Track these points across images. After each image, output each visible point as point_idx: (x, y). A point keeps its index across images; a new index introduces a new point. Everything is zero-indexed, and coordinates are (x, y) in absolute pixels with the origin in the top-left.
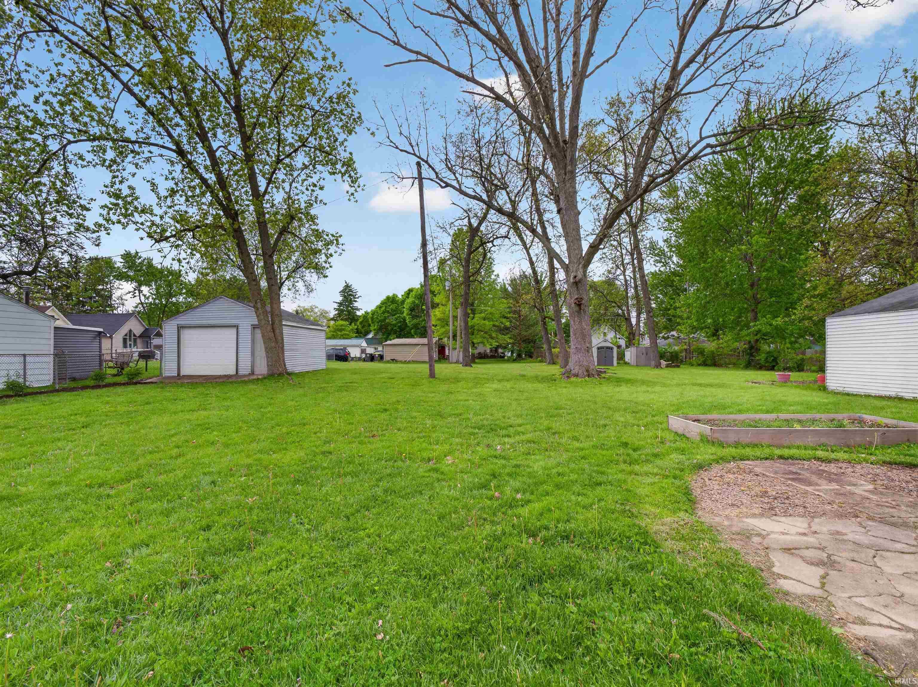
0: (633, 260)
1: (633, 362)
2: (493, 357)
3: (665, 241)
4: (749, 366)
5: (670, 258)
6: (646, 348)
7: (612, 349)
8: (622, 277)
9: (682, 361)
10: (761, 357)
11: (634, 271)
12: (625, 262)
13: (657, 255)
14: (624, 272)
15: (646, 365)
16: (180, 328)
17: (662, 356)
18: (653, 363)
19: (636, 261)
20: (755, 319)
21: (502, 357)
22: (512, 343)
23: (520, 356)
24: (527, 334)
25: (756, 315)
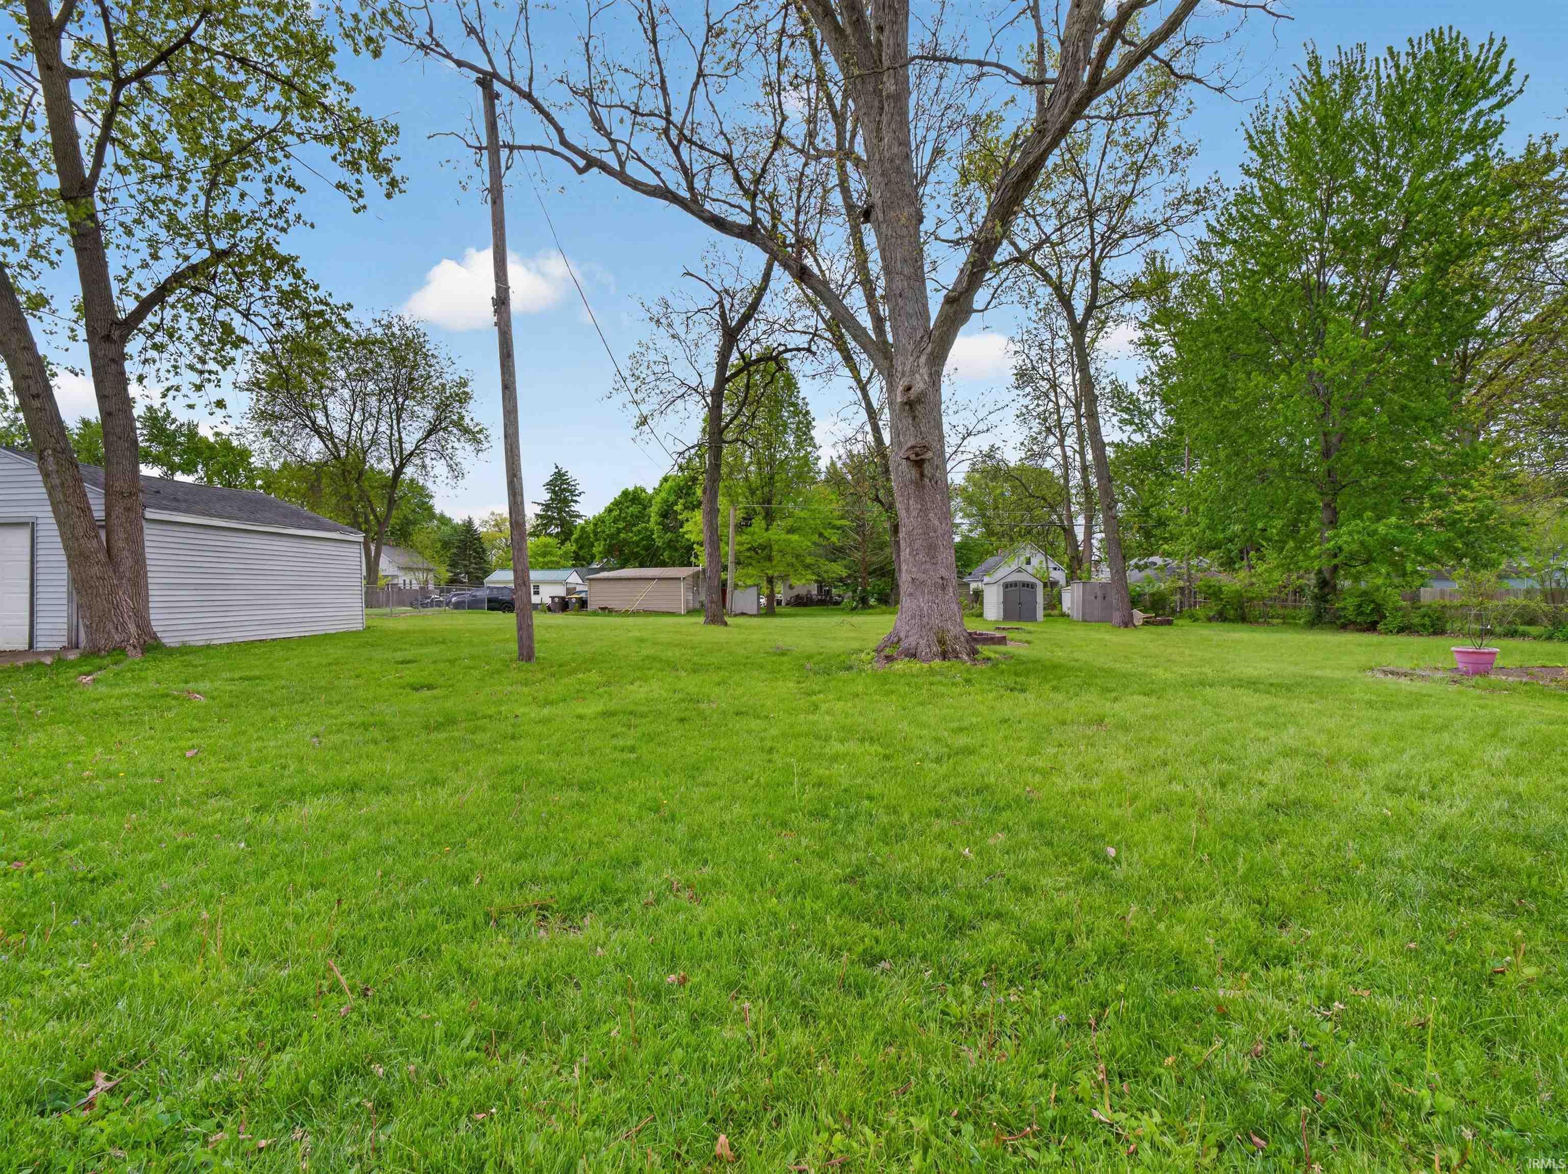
0: (1079, 416)
1: (1076, 615)
2: (821, 603)
3: (1142, 382)
5: (1150, 415)
6: (1103, 586)
7: (1032, 586)
8: (1057, 451)
9: (1173, 612)
10: (1348, 604)
11: (1081, 439)
12: (1064, 421)
13: (1126, 410)
14: (1061, 443)
15: (1104, 619)
17: (1135, 601)
18: (1117, 616)
19: (1084, 421)
20: (1333, 523)
21: (837, 603)
22: (849, 576)
23: (864, 601)
24: (876, 559)
25: (1335, 513)
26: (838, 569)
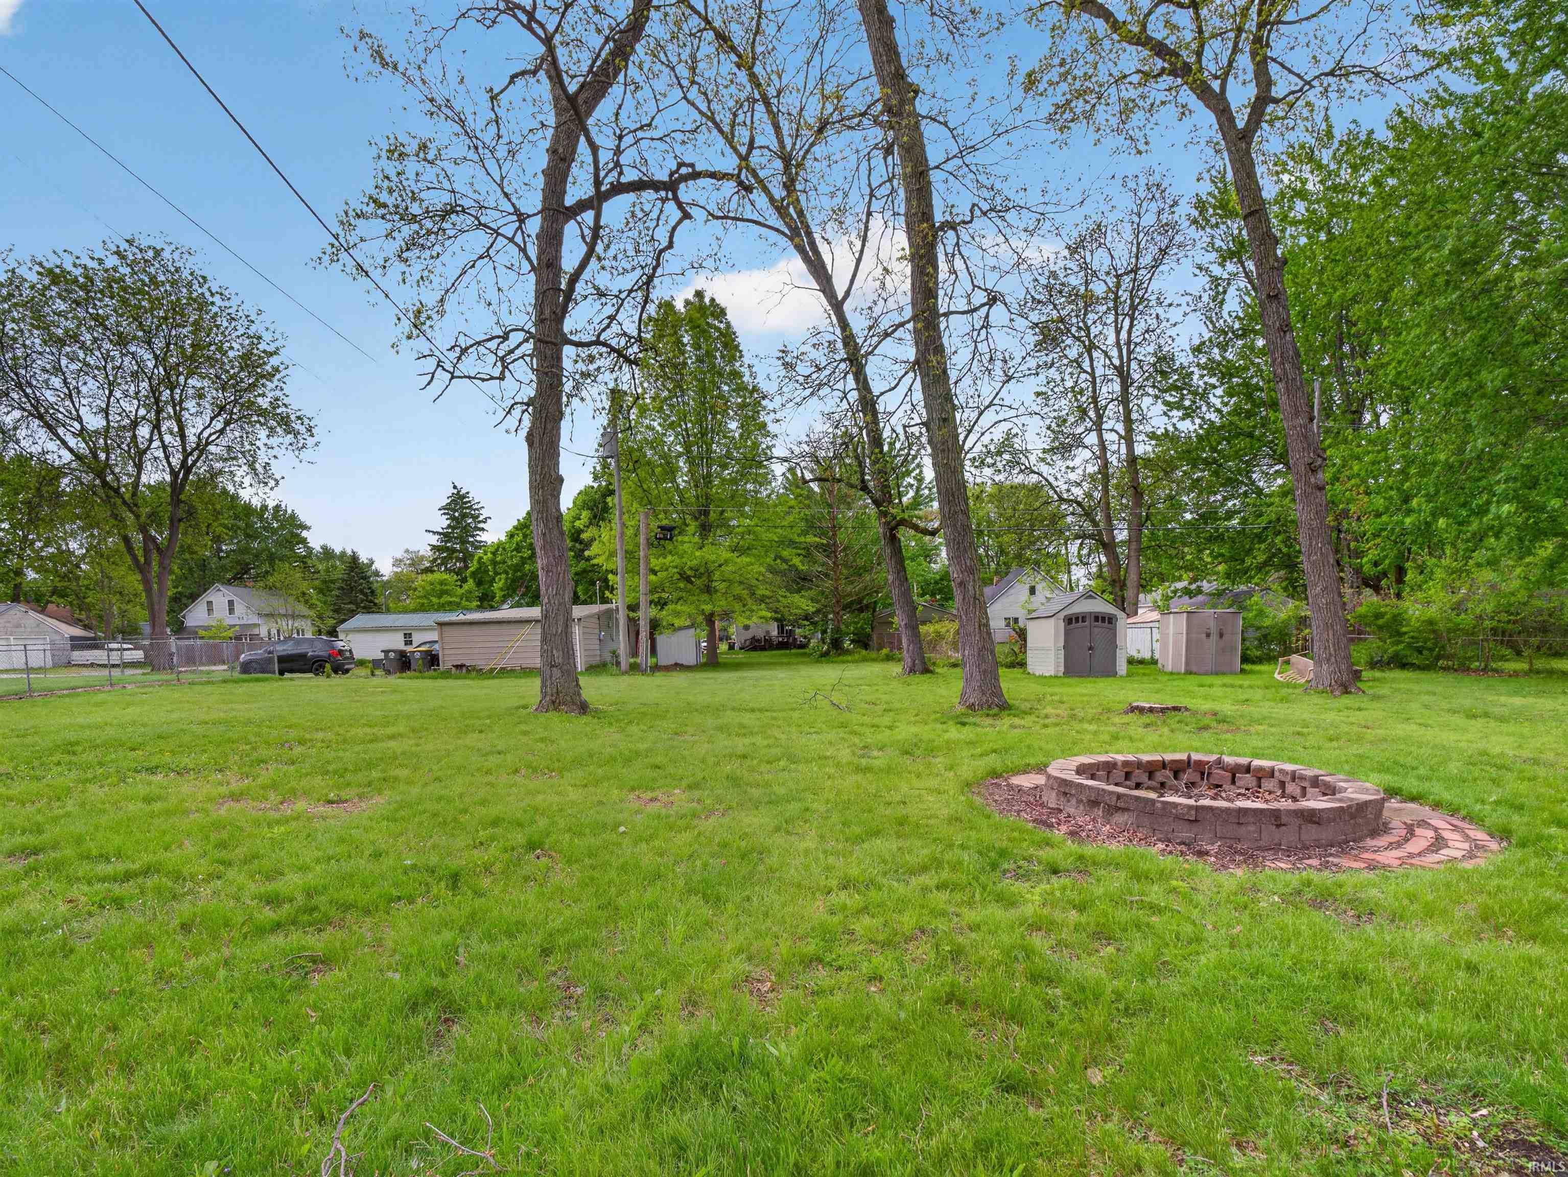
7: (1110, 620)
14: (1098, 425)
21: (803, 646)
22: (818, 611)
23: (836, 644)
24: (851, 589)
26: (803, 603)
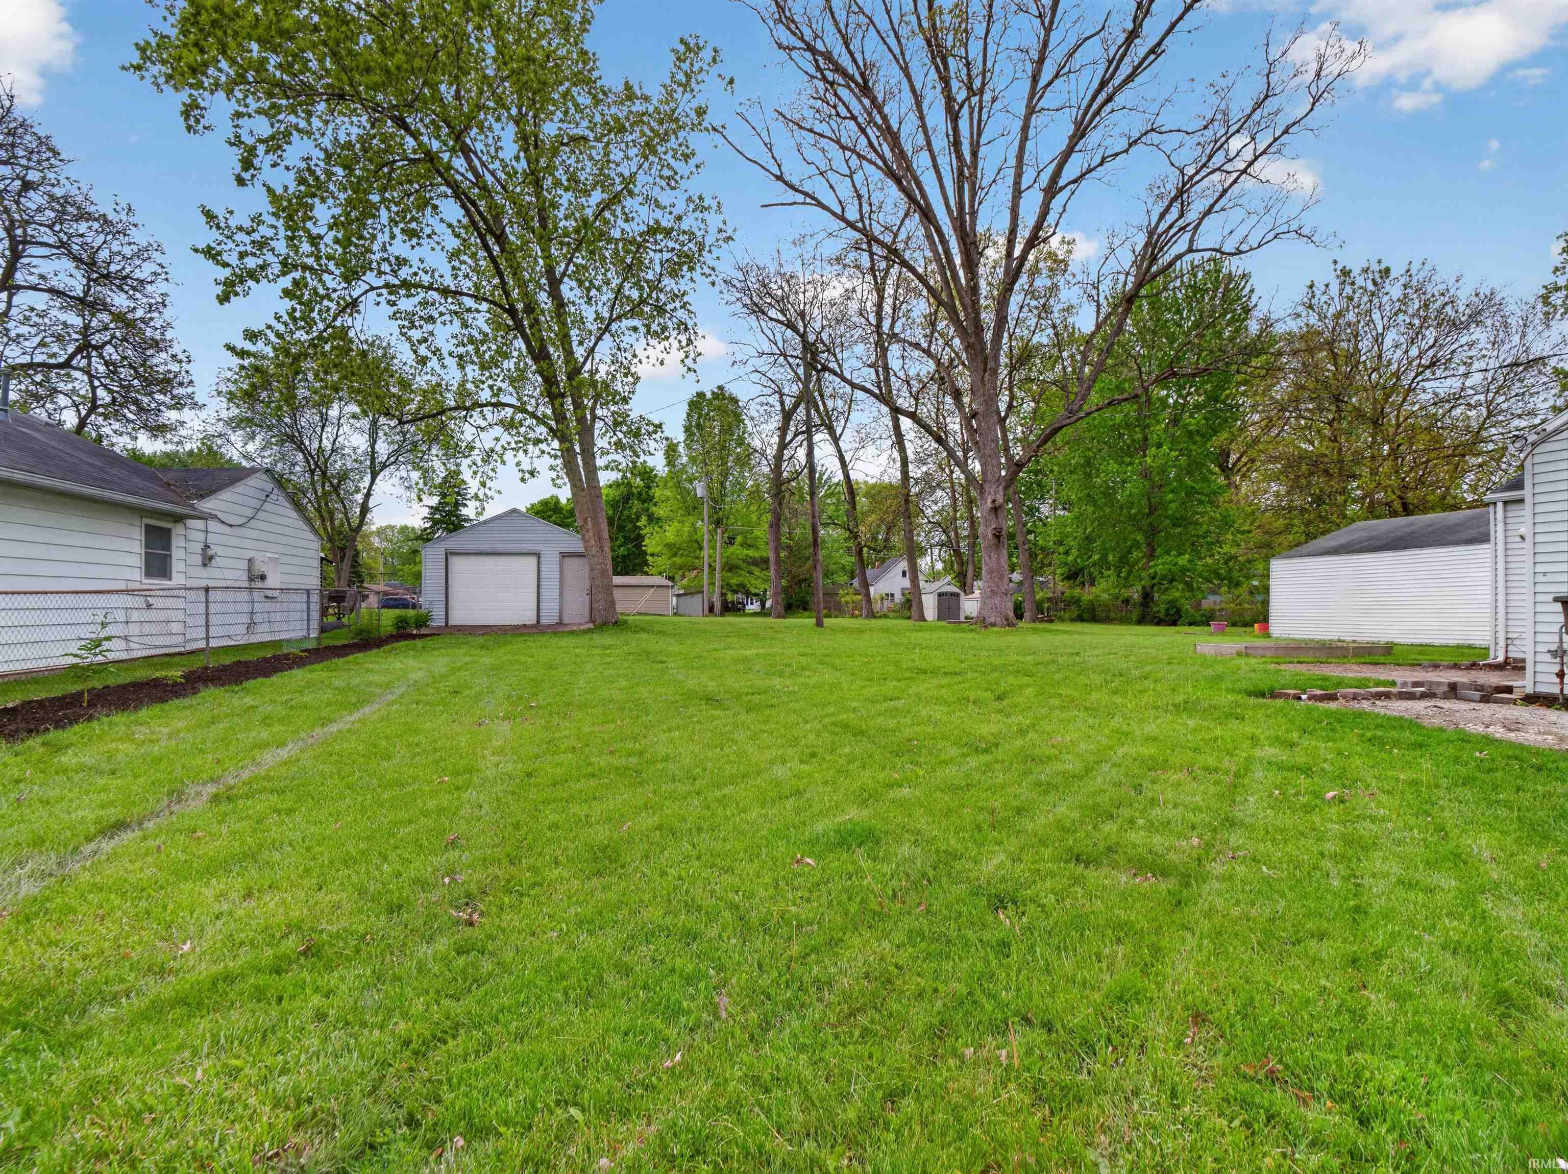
4: (1142, 621)
10: (1160, 608)
16: (449, 554)
20: (1151, 555)
23: (790, 607)
25: (1153, 550)
